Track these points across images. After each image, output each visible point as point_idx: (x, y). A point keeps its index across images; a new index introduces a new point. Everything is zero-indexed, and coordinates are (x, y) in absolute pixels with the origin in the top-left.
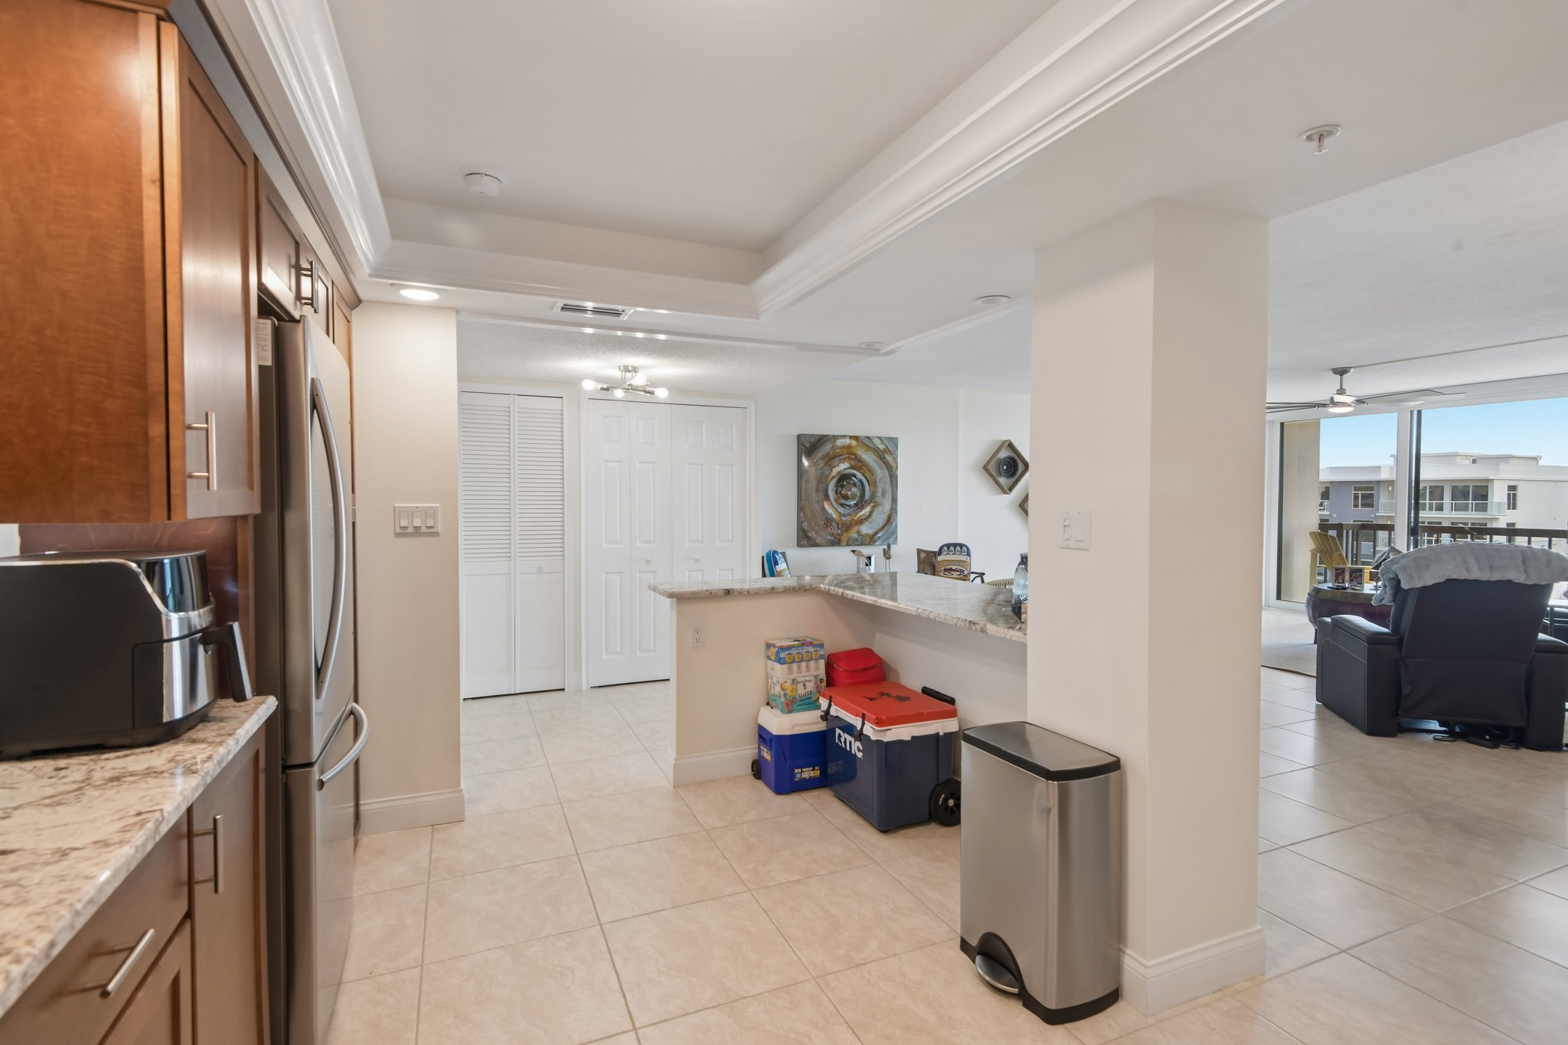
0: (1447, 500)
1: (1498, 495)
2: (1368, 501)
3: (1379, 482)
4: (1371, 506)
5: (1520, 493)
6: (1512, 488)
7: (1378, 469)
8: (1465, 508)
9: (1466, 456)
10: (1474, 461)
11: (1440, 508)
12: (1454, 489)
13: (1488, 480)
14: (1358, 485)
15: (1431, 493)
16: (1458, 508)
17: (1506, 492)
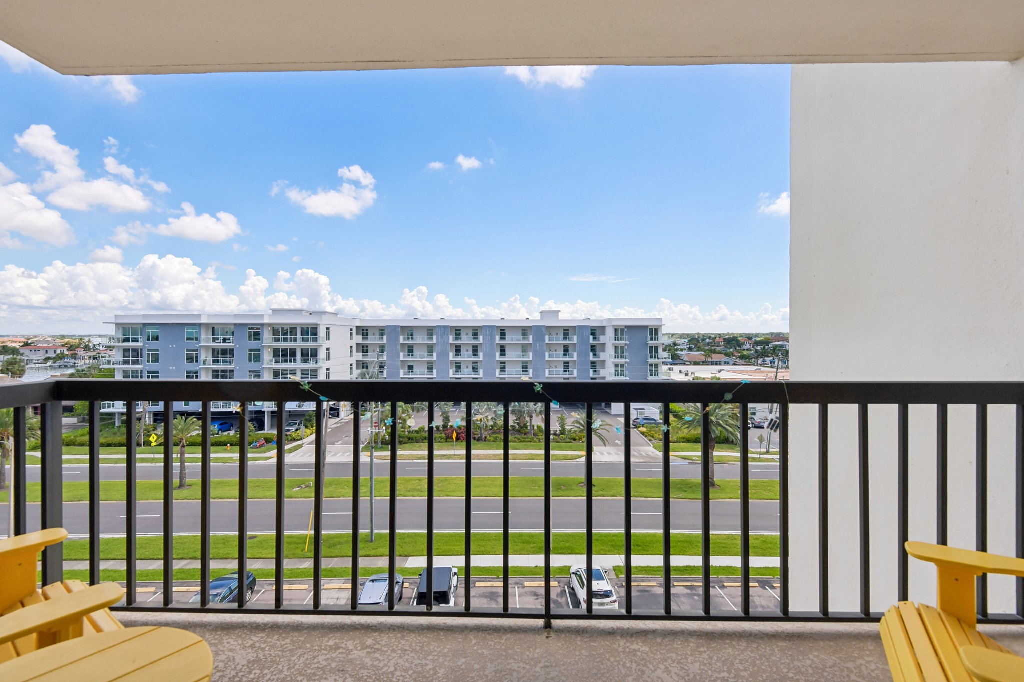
0: (299, 336)
1: (322, 333)
2: (257, 337)
3: (263, 325)
4: (260, 339)
5: (331, 331)
6: (328, 329)
7: (262, 316)
8: (307, 340)
9: (307, 311)
10: (311, 314)
11: (295, 340)
12: (302, 329)
13: (317, 324)
14: (251, 327)
15: (291, 332)
16: (304, 340)
17: (325, 331)
